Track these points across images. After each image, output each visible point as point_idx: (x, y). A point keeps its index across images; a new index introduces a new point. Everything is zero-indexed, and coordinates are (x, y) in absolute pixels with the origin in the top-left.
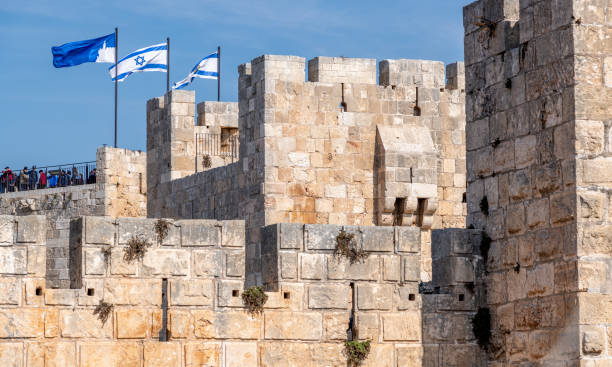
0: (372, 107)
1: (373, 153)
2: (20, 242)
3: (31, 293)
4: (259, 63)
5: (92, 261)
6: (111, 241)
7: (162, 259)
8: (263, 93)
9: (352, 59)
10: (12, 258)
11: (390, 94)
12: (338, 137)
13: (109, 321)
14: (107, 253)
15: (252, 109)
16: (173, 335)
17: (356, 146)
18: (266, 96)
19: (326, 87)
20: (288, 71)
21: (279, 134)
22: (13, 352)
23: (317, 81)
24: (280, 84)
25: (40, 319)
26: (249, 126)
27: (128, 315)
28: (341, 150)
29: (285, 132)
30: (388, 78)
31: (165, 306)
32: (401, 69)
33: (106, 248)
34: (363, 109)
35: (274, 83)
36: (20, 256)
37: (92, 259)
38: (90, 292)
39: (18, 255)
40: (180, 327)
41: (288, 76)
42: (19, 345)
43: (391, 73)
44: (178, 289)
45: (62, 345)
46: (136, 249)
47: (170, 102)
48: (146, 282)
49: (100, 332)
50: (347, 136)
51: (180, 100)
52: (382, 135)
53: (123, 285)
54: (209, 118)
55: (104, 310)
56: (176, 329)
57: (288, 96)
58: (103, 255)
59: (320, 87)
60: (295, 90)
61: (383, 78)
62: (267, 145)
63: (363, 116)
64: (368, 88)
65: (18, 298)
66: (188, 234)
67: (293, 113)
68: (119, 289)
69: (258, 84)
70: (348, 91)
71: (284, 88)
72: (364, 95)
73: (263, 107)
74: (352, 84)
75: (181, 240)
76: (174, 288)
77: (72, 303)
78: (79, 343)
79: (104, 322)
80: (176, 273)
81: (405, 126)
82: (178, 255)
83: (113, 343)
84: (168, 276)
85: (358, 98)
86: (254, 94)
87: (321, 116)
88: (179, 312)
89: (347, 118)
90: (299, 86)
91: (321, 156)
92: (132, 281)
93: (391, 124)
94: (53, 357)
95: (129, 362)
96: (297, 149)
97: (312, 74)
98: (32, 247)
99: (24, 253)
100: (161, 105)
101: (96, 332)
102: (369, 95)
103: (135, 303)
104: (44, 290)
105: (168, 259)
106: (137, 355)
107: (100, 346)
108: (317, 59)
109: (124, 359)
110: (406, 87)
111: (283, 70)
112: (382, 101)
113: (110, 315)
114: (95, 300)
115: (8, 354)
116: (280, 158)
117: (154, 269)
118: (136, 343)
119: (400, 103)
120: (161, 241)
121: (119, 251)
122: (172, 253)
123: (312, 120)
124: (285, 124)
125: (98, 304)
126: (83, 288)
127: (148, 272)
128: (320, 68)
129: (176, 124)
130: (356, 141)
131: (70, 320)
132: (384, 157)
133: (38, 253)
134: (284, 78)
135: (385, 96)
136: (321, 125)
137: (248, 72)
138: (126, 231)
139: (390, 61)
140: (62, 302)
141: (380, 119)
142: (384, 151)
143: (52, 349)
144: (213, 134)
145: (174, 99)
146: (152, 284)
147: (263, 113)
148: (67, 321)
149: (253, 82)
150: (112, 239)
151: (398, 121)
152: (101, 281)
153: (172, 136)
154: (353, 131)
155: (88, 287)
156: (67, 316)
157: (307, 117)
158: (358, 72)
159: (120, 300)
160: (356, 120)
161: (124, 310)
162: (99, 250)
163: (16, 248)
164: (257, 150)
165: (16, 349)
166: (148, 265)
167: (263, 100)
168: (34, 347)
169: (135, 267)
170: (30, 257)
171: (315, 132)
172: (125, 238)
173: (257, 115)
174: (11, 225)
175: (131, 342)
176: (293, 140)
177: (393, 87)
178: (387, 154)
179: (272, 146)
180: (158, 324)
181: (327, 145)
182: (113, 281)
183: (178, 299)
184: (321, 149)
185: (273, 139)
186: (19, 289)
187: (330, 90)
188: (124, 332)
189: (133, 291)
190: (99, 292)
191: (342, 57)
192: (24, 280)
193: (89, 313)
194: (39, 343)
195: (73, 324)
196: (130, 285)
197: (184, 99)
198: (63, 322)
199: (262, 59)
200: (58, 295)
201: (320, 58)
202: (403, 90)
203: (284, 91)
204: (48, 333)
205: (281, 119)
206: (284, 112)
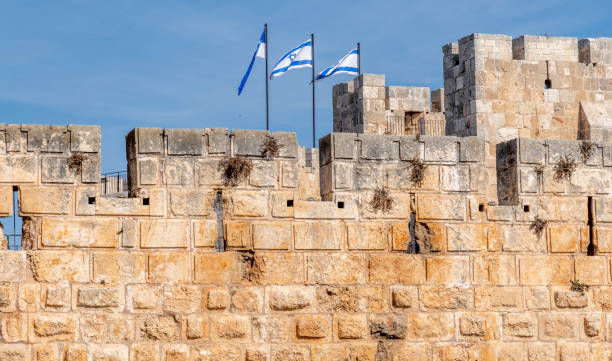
0: (575, 84)
1: (576, 129)
2: (462, 162)
3: (475, 210)
4: (468, 42)
5: (527, 180)
6: (543, 161)
7: (588, 178)
8: (473, 71)
9: (555, 38)
10: (457, 176)
11: (591, 71)
12: (544, 113)
13: (543, 236)
14: (539, 172)
15: (460, 86)
16: (600, 249)
17: (562, 122)
18: (476, 73)
19: (531, 65)
20: (496, 49)
21: (490, 110)
22: (461, 265)
23: (524, 58)
24: (489, 61)
25: (483, 233)
26: (457, 103)
27: (560, 231)
28: (547, 126)
29: (494, 107)
30: (588, 56)
31: (590, 223)
32: (601, 48)
33: (539, 167)
34: (566, 86)
35: (483, 61)
36: (464, 175)
37: (527, 179)
38: (526, 209)
39: (461, 173)
40: (606, 242)
41: (497, 53)
42: (466, 258)
43: (592, 51)
44: (602, 207)
45: (504, 258)
46: (565, 169)
47: (361, 86)
48: (574, 200)
49: (536, 247)
50: (552, 111)
51: (371, 83)
52: (586, 110)
53: (554, 203)
54: (394, 103)
55: (539, 226)
56: (602, 244)
57: (497, 73)
58: (536, 174)
59: (527, 64)
60: (502, 67)
61: (584, 56)
62: (479, 121)
63: (567, 93)
64: (571, 65)
65: (464, 214)
66: (609, 155)
67: (502, 90)
68: (551, 207)
69: (467, 63)
70: (552, 69)
71: (493, 65)
72: (567, 72)
73: (474, 84)
74: (556, 62)
75: (603, 160)
76: (598, 206)
77: (511, 219)
78: (518, 257)
79: (539, 237)
80: (600, 191)
81: (606, 102)
82: (602, 174)
83: (547, 257)
84: (592, 195)
85: (562, 75)
86: (463, 72)
87: (528, 92)
88: (603, 228)
89: (552, 95)
90: (507, 64)
91: (529, 131)
92: (563, 199)
93: (593, 100)
94: (496, 269)
95: (563, 275)
96: (506, 125)
97: (518, 52)
98: (474, 166)
99: (467, 172)
100: (351, 89)
101: (532, 246)
102: (572, 73)
103: (564, 219)
104: (486, 207)
105: (593, 178)
106: (569, 268)
107: (536, 260)
108: (522, 37)
109: (558, 272)
110: (606, 65)
111: (491, 48)
112: (585, 78)
113: (544, 230)
114: (531, 216)
115: (456, 267)
116: (491, 133)
117: (580, 187)
118: (566, 257)
119: (601, 80)
120: (585, 162)
121: (550, 171)
122: (596, 173)
123: (520, 96)
124: (495, 101)
125: (533, 220)
126: (520, 206)
127: (575, 190)
128: (526, 46)
129: (367, 107)
130: (560, 117)
131: (510, 235)
132: (589, 131)
133: (479, 171)
134: (493, 56)
135: (587, 73)
136: (527, 102)
137: (455, 50)
138: (555, 152)
139: (590, 39)
140: (502, 218)
141: (582, 96)
142: (589, 126)
143: (495, 262)
144: (397, 117)
145: (365, 83)
146: (579, 202)
147: (474, 90)
148: (507, 236)
149: (461, 61)
150: (544, 159)
151: (599, 97)
152: (535, 199)
153: (364, 118)
154: (558, 108)
155: (525, 204)
156: (507, 231)
157: (515, 94)
158: (562, 50)
159: (552, 217)
160: (560, 97)
161: (555, 226)
162: (532, 169)
163: (459, 167)
164: (468, 127)
165: (463, 261)
166: (576, 183)
167: (474, 77)
168: (479, 260)
169: (563, 186)
170: (473, 175)
171: (523, 108)
172: (555, 158)
173: (466, 92)
174: (454, 146)
175: (563, 256)
176: (503, 116)
177: (594, 64)
178: (592, 129)
179: (483, 122)
180: (586, 239)
181: (535, 120)
182: (545, 198)
183: (602, 216)
184: (529, 125)
185: (484, 115)
186: (464, 205)
187: (536, 68)
188: (557, 246)
189: (563, 207)
190: (534, 209)
191: (546, 35)
192: (468, 197)
193: (526, 228)
194: (483, 256)
195: (513, 239)
196: (560, 203)
197: (375, 83)
198: (504, 236)
199: (472, 37)
200: (499, 211)
201: (526, 36)
202: (603, 67)
203: (493, 69)
204: (491, 246)
205: (491, 96)
206: (494, 89)
